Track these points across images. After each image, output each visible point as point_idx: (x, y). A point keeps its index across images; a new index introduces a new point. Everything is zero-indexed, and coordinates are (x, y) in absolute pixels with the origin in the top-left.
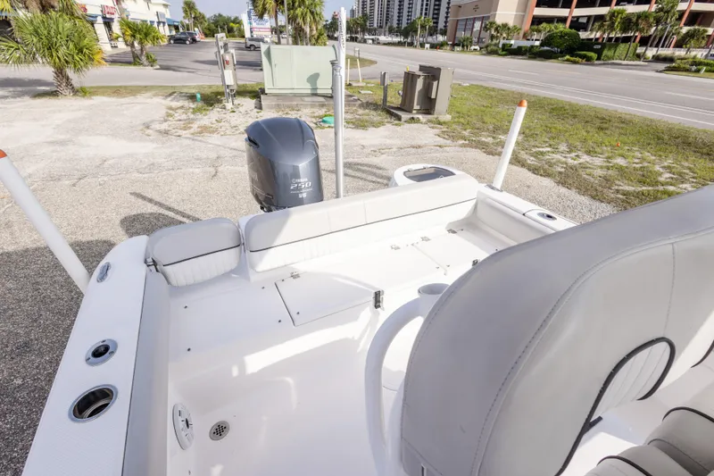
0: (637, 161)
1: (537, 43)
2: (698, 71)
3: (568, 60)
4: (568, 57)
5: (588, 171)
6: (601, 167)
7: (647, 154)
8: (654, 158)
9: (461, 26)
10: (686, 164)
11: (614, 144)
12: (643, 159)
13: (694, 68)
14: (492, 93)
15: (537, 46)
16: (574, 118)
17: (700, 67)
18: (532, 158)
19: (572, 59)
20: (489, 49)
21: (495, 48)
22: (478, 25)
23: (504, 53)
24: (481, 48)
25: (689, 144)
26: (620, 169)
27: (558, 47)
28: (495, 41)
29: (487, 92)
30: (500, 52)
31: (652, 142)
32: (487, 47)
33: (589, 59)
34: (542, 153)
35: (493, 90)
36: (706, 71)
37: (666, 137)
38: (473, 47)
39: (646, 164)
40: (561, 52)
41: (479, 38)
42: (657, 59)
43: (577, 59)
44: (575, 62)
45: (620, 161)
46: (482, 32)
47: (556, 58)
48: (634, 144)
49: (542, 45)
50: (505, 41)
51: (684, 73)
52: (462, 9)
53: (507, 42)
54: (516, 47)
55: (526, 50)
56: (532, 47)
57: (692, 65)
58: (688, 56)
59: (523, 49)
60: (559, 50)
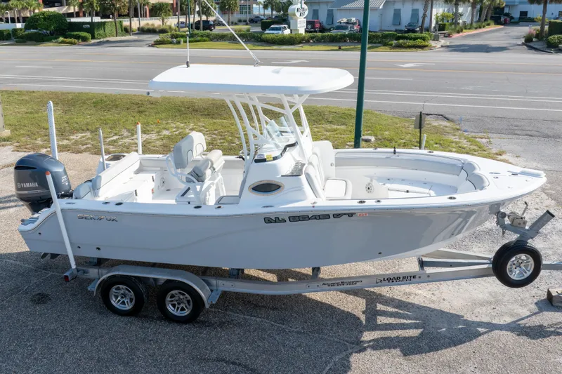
0: (174, 130)
1: (19, 26)
2: (178, 43)
3: (63, 42)
4: (61, 39)
5: (152, 144)
6: (158, 140)
7: (178, 123)
8: (183, 125)
10: (200, 124)
11: (156, 121)
12: (178, 128)
13: (175, 40)
15: (21, 29)
16: (117, 107)
17: (178, 39)
18: (112, 147)
19: (68, 40)
25: (197, 111)
26: (169, 138)
27: (47, 29)
31: (177, 114)
33: (85, 39)
34: (115, 141)
36: (184, 42)
37: (183, 109)
39: (180, 131)
40: (52, 34)
42: (143, 31)
43: (73, 40)
44: (71, 44)
45: (165, 133)
47: (49, 40)
48: (167, 119)
49: (27, 28)
51: (170, 46)
55: (9, 34)
56: (15, 30)
57: (172, 38)
58: (164, 27)
59: (5, 33)
60: (48, 32)
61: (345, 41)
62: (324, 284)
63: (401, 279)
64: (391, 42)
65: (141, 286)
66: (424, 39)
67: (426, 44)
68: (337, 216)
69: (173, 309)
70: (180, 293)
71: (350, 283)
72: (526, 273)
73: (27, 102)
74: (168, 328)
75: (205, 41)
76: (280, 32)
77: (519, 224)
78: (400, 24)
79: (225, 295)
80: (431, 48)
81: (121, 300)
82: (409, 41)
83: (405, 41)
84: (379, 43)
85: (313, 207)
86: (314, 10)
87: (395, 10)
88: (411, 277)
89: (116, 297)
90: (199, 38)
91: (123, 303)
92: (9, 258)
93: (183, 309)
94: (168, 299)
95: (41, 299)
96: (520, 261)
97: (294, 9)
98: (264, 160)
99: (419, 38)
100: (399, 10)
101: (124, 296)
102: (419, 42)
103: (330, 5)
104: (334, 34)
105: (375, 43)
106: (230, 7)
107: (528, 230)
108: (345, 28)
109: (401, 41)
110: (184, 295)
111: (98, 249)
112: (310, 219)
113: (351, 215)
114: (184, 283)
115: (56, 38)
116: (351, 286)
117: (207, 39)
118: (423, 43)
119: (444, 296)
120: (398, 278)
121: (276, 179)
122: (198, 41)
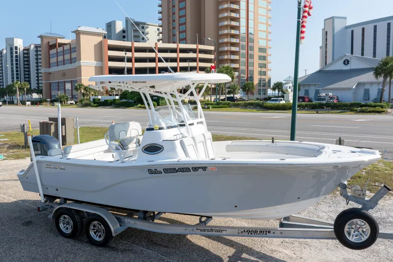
1: (117, 97)
2: (209, 108)
3: (140, 107)
4: (139, 105)
9: (54, 87)
13: (206, 106)
14: (98, 130)
15: (118, 100)
20: (83, 103)
21: (88, 102)
22: (68, 86)
23: (96, 105)
24: (76, 103)
27: (132, 100)
28: (86, 97)
29: (93, 130)
30: (92, 104)
32: (81, 101)
35: (98, 128)
36: (212, 108)
38: (69, 102)
40: (135, 102)
41: (72, 95)
46: (74, 91)
47: (132, 106)
49: (121, 98)
50: (94, 97)
52: (52, 75)
53: (96, 97)
54: (103, 101)
55: (111, 102)
56: (115, 100)
57: (205, 105)
58: (205, 100)
59: (109, 102)
60: (133, 101)
61: (323, 108)
62: (197, 229)
63: (259, 232)
64: (356, 109)
65: (77, 217)
66: (382, 107)
67: (384, 110)
68: (196, 169)
69: (94, 235)
70: (98, 223)
71: (217, 231)
72: (363, 237)
73: (98, 132)
74: (88, 248)
75: (226, 107)
76: (277, 102)
77: (360, 195)
78: (369, 99)
79: (130, 230)
80: (387, 113)
81: (66, 226)
82: (370, 108)
83: (367, 108)
84: (347, 109)
85: (178, 161)
86: (305, 90)
87: (365, 89)
88: (266, 232)
89: (64, 224)
90: (222, 106)
91: (67, 229)
92: (27, 203)
93: (100, 237)
94: (92, 227)
95: (28, 223)
96: (358, 226)
97: (287, 87)
98: (152, 129)
99: (378, 106)
100: (368, 89)
101: (68, 223)
102: (378, 109)
103: (317, 86)
104: (314, 103)
105: (345, 109)
106: (249, 88)
107: (367, 201)
108: (324, 99)
109: (364, 108)
110: (101, 225)
111: (57, 190)
112: (177, 171)
113: (204, 168)
114: (101, 216)
115: (136, 105)
116: (218, 233)
117: (228, 106)
118: (381, 109)
119: (302, 256)
120: (256, 232)
121: (159, 142)
122: (222, 107)
